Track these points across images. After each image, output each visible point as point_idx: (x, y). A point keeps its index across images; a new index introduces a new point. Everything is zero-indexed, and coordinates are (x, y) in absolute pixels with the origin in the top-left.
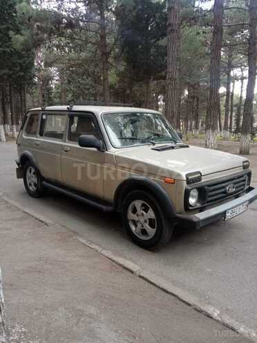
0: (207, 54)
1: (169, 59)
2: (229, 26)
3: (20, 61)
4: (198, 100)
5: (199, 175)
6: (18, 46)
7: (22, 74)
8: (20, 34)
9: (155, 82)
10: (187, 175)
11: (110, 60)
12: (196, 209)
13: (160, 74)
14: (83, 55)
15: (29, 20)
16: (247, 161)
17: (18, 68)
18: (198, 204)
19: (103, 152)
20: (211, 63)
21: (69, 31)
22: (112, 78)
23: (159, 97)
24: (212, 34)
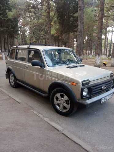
0: (96, 20)
1: (79, 23)
2: (107, 7)
3: (11, 24)
4: (92, 42)
5: (88, 81)
6: (10, 17)
7: (12, 30)
8: (11, 11)
9: (73, 33)
10: (82, 82)
11: (52, 23)
12: (86, 98)
13: (75, 30)
14: (40, 21)
15: (15, 5)
16: (113, 73)
17: (11, 27)
18: (88, 95)
19: (43, 68)
20: (98, 24)
21: (33, 10)
22: (53, 32)
23: (74, 40)
24: (99, 11)
